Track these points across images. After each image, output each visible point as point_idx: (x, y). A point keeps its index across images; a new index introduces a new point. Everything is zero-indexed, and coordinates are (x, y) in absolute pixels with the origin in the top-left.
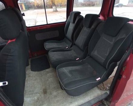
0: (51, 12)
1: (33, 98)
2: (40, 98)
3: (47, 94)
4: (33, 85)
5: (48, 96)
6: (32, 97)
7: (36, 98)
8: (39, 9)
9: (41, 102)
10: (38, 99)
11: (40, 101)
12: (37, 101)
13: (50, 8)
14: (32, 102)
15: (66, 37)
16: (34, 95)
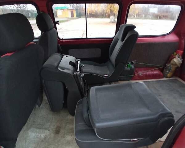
0: (107, 23)
1: (39, 135)
2: (49, 138)
3: (59, 135)
4: (46, 117)
5: (59, 139)
6: (38, 133)
7: (43, 136)
8: (93, 18)
9: (47, 144)
10: (45, 138)
11: (46, 142)
12: (43, 141)
13: (107, 18)
14: (36, 140)
15: (110, 60)
16: (41, 130)
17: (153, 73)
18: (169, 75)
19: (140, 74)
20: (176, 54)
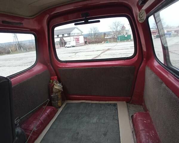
17: (46, 114)
18: (59, 104)
19: (35, 129)
20: (53, 81)
